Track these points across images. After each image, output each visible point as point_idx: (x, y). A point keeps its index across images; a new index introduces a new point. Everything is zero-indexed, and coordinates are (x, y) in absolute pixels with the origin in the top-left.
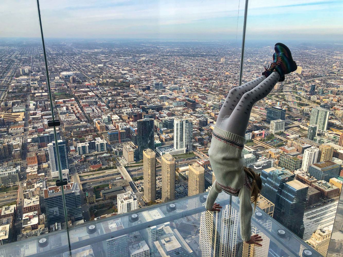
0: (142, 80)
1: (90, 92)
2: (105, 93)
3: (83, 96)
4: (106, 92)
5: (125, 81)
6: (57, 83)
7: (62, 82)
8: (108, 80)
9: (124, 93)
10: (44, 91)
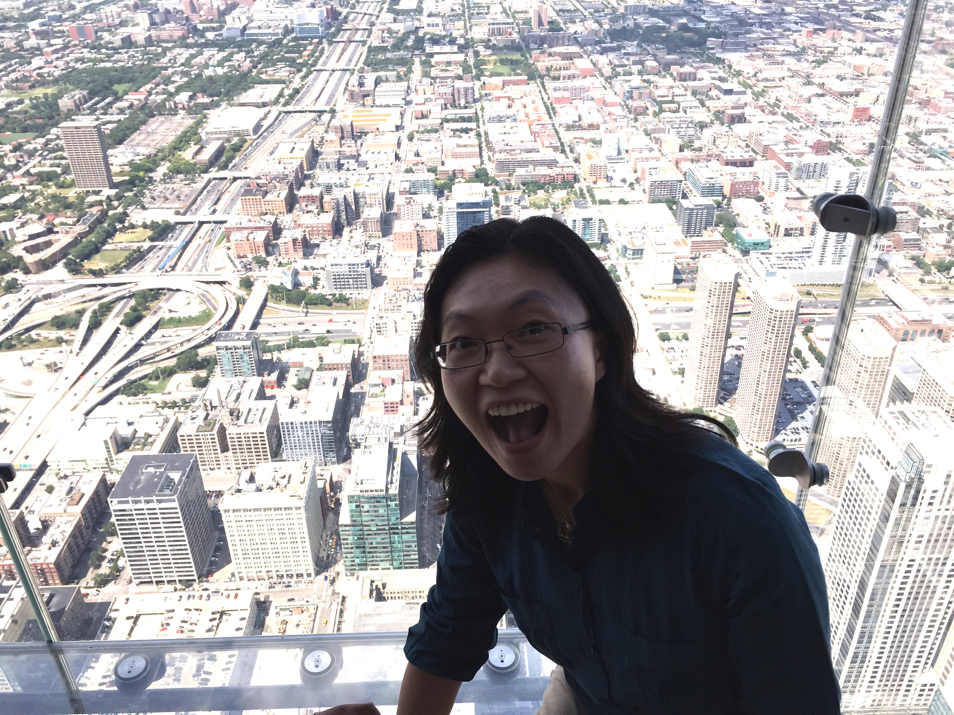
0: (752, 25)
1: (581, 57)
2: (626, 62)
3: (560, 69)
4: (628, 59)
5: (695, 25)
6: (493, 24)
7: (508, 24)
8: (640, 19)
9: (682, 65)
10: (455, 48)
